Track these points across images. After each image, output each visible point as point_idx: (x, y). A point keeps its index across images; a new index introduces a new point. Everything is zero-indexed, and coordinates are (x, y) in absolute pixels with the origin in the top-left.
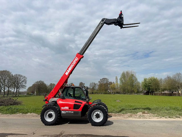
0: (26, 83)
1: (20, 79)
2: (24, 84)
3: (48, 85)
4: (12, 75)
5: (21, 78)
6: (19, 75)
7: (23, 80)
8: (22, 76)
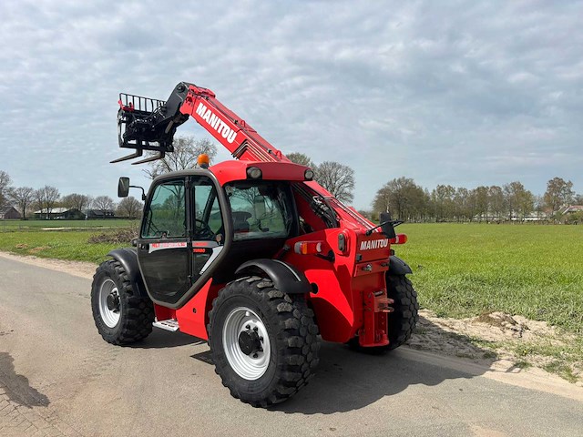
0: (352, 185)
1: (336, 174)
2: (347, 190)
3: (431, 192)
4: (312, 165)
5: (340, 171)
6: (334, 165)
7: (344, 177)
8: (340, 167)
